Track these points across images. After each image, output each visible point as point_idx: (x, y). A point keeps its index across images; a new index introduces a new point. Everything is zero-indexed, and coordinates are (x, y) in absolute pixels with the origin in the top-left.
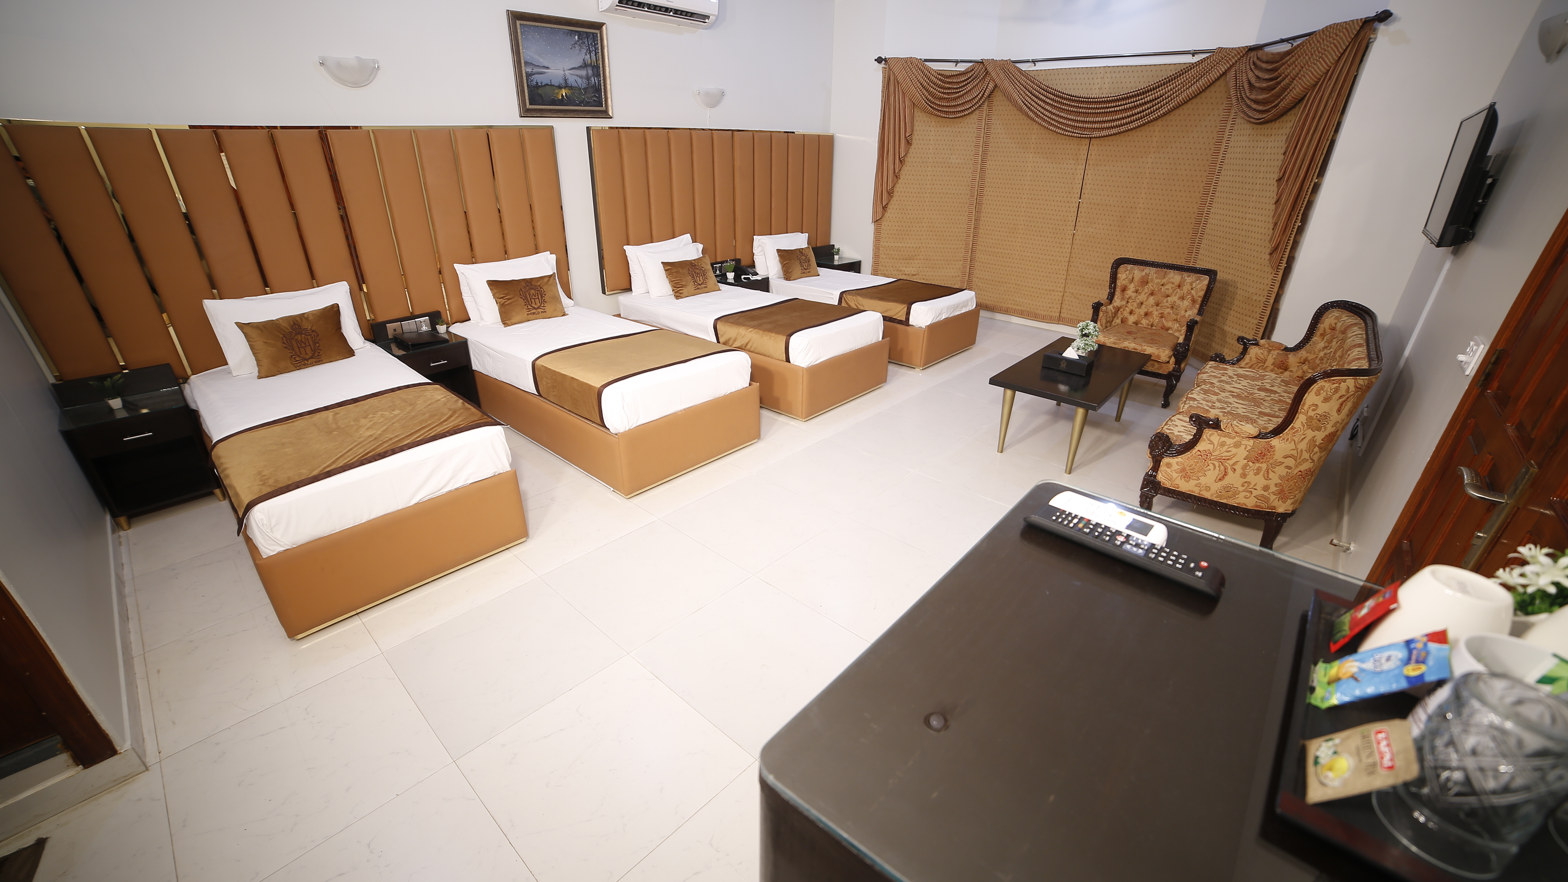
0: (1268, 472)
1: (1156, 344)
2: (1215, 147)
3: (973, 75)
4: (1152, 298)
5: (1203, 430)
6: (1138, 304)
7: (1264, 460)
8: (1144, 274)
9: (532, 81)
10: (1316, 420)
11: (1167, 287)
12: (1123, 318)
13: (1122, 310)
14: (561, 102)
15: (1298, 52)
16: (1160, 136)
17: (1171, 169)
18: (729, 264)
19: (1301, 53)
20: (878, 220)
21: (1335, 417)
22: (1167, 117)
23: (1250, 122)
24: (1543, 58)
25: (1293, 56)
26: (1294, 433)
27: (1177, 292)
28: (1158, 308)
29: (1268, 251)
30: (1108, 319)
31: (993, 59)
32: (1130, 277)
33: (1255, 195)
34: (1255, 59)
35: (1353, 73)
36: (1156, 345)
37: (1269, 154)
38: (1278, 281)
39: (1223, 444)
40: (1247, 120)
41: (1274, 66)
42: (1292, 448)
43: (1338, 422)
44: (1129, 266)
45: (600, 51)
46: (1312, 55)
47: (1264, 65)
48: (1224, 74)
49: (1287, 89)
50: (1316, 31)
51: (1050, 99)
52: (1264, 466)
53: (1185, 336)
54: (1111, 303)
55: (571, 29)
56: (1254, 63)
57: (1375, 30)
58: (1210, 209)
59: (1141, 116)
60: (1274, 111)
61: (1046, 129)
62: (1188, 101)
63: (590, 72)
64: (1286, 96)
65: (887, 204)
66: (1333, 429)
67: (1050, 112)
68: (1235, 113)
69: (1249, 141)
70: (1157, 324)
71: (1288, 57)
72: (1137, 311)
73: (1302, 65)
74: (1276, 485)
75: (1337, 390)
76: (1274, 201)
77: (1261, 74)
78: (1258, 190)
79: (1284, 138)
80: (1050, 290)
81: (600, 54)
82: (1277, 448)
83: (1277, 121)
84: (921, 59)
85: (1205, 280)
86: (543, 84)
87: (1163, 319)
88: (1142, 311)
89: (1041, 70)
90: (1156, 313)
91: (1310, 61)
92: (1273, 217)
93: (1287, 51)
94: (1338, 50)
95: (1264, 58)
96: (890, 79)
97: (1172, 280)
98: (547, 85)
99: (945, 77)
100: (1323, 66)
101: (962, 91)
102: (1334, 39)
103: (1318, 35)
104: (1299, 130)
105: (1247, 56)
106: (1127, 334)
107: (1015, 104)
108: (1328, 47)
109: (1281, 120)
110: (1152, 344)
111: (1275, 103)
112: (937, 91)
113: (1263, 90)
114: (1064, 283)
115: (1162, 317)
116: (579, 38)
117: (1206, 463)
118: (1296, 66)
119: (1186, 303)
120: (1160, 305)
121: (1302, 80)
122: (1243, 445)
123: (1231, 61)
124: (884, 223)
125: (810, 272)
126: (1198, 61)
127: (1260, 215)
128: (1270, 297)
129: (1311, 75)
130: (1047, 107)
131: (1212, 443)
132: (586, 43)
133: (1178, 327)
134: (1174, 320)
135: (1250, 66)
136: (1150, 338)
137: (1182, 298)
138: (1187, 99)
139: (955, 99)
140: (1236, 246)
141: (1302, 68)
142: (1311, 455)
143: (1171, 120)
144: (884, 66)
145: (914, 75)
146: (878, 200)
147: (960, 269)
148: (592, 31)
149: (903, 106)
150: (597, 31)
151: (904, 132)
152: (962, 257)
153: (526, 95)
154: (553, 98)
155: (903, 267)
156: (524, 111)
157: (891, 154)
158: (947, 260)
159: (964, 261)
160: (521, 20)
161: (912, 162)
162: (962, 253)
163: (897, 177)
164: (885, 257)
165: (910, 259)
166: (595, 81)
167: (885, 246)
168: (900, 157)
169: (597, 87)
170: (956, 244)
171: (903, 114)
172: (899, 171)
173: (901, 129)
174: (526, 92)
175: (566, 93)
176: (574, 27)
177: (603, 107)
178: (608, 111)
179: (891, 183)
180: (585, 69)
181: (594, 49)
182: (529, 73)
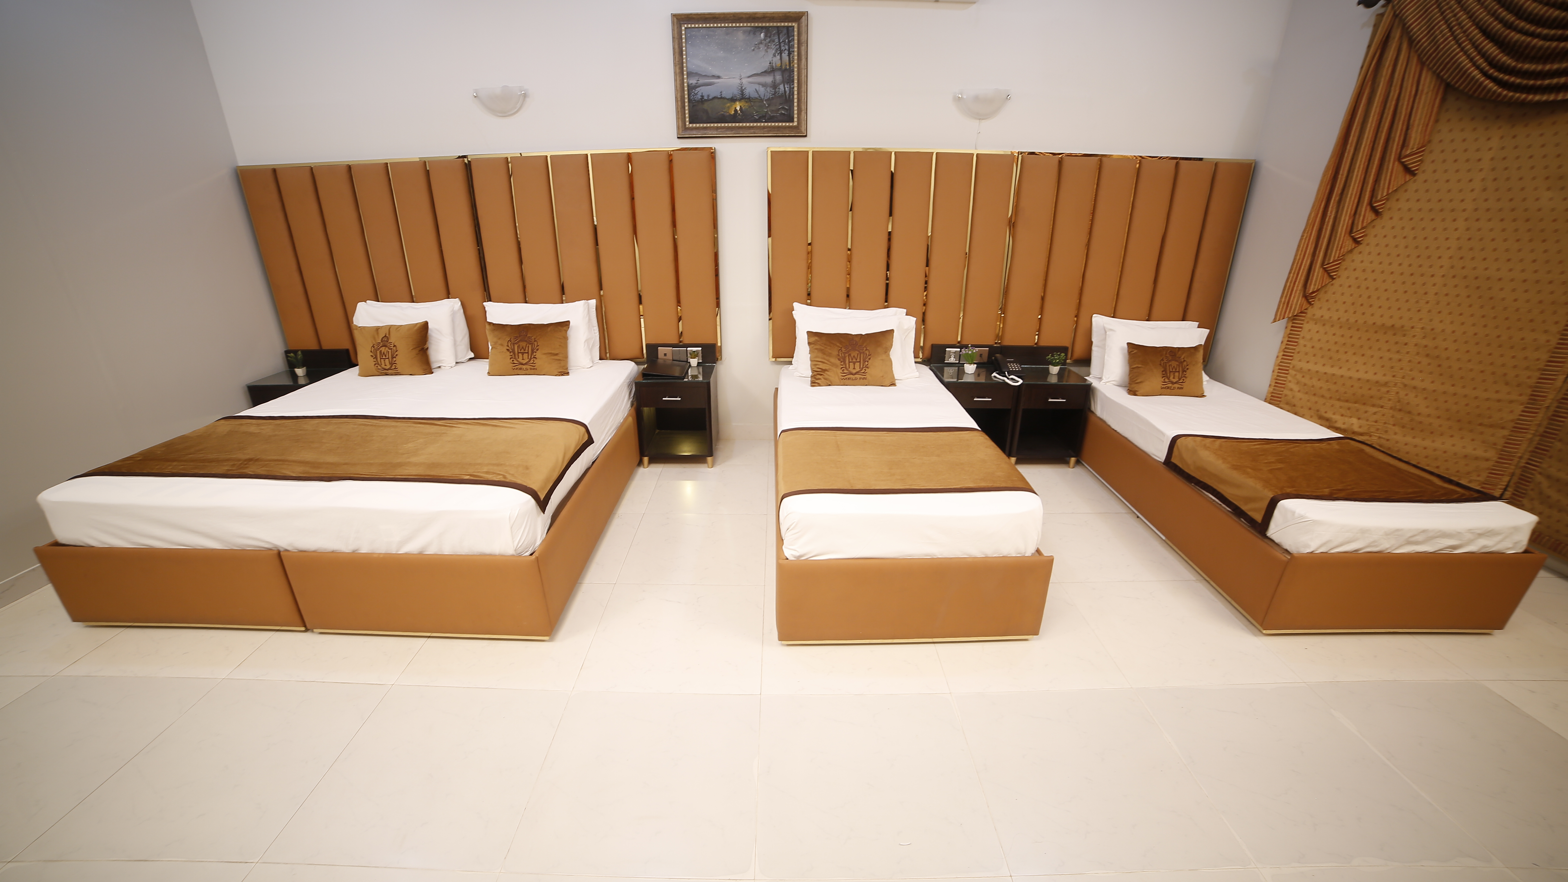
9: (696, 94)
14: (733, 118)
18: (975, 351)
20: (1295, 319)
45: (796, 50)
55: (756, 26)
63: (779, 77)
65: (1318, 291)
81: (796, 53)
86: (710, 98)
98: (715, 98)
116: (766, 36)
124: (1309, 329)
132: (777, 40)
144: (1382, 11)
145: (1468, 13)
146: (1297, 283)
147: (1495, 444)
148: (786, 24)
149: (1411, 91)
150: (794, 24)
151: (1400, 147)
152: (1512, 421)
153: (687, 112)
154: (723, 114)
155: (1334, 414)
156: (682, 132)
157: (1352, 194)
158: (1459, 421)
159: (1512, 431)
160: (690, 23)
161: (1409, 210)
162: (1512, 412)
163: (1356, 242)
164: (1296, 388)
165: (1356, 403)
166: (785, 88)
167: (1301, 369)
168: (1374, 200)
169: (787, 97)
170: (1497, 392)
171: (1407, 109)
172: (1363, 228)
173: (1391, 143)
174: (687, 108)
175: (740, 106)
176: (760, 22)
177: (795, 124)
178: (801, 127)
179: (1336, 253)
180: (772, 74)
181: (787, 47)
182: (693, 85)
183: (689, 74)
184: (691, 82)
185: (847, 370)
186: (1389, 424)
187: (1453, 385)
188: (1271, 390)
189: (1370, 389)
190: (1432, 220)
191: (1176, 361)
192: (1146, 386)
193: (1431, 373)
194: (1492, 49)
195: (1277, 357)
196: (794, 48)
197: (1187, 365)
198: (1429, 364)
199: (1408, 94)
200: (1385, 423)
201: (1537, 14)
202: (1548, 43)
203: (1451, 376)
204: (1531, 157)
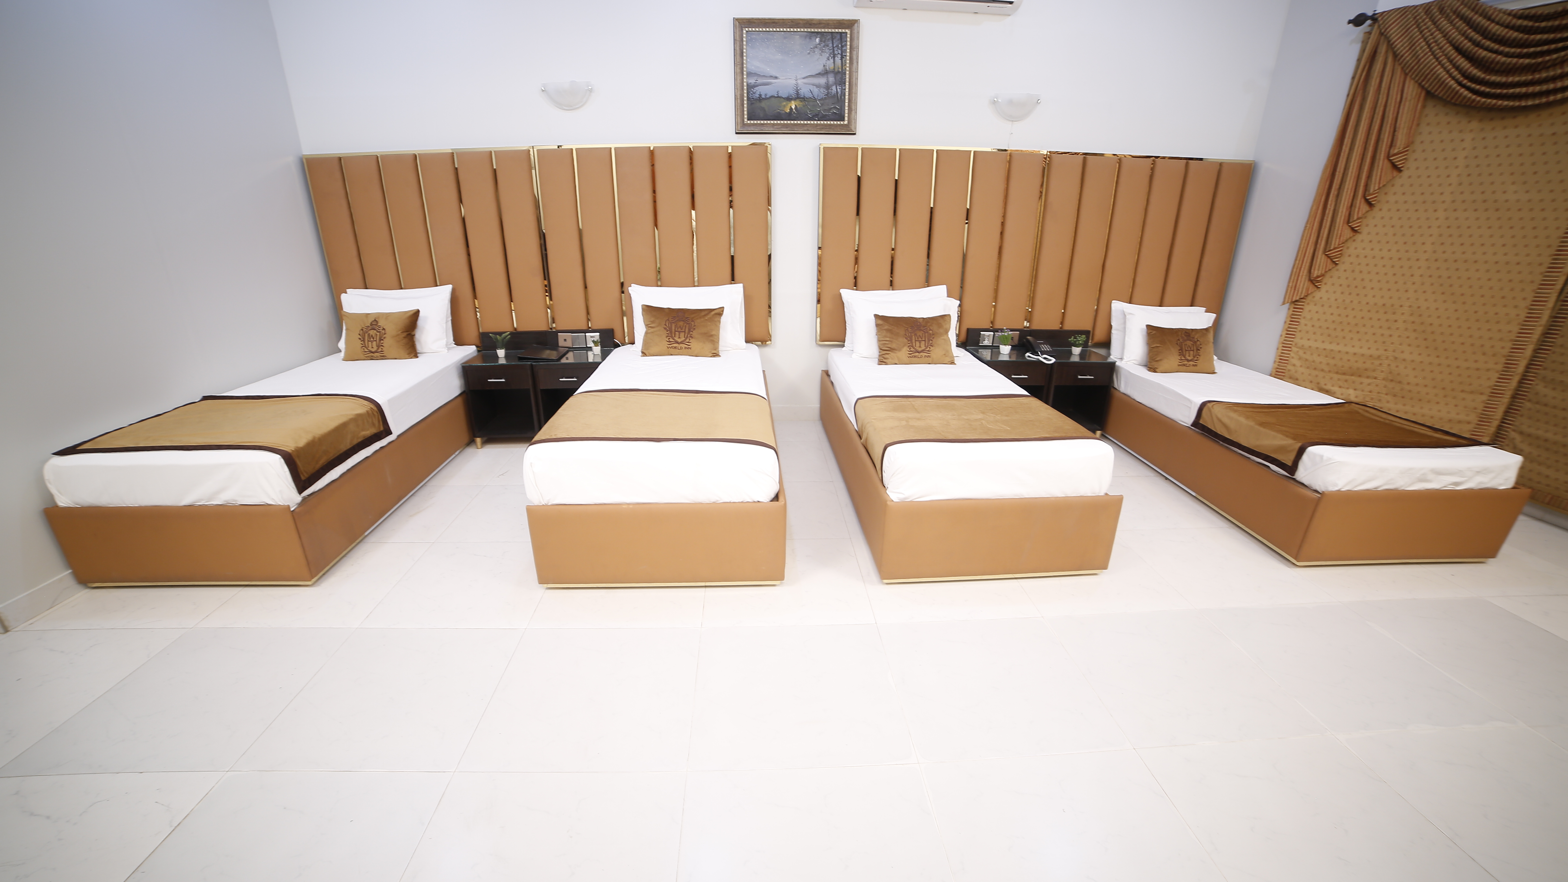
9: (755, 93)
14: (788, 116)
18: (1006, 334)
20: (1296, 301)
45: (848, 55)
55: (812, 31)
63: (831, 79)
65: (1323, 275)
81: (849, 58)
86: (768, 97)
98: (772, 97)
116: (821, 41)
124: (1310, 310)
125: (1196, 365)
132: (831, 45)
144: (1368, 29)
145: (1442, 33)
146: (1302, 269)
147: (1475, 408)
148: (840, 30)
149: (1396, 99)
150: (847, 31)
151: (1388, 146)
152: (1489, 387)
153: (745, 109)
154: (779, 112)
155: (1333, 386)
156: (741, 128)
157: (1348, 189)
158: (1444, 389)
159: (1491, 396)
160: (751, 26)
161: (1396, 202)
162: (1489, 379)
163: (1354, 230)
164: (1298, 363)
165: (1352, 375)
166: (837, 90)
167: (1303, 346)
168: (1367, 193)
169: (839, 97)
170: (1476, 361)
171: (1393, 113)
172: (1358, 218)
173: (1380, 143)
174: (745, 106)
175: (796, 105)
176: (816, 28)
177: (846, 122)
178: (851, 125)
179: (1336, 240)
180: (826, 76)
181: (840, 52)
182: (752, 84)
183: (749, 74)
184: (750, 81)
185: (914, 348)
186: (1382, 393)
187: (1438, 357)
188: (1276, 366)
189: (1364, 363)
190: (1417, 210)
191: (1190, 340)
192: (1165, 364)
193: (1418, 346)
194: (1464, 64)
195: (1281, 336)
196: (846, 53)
197: (1201, 345)
198: (1416, 338)
199: (1393, 101)
200: (1379, 393)
201: (1499, 35)
202: (1510, 59)
203: (1436, 349)
204: (1498, 156)
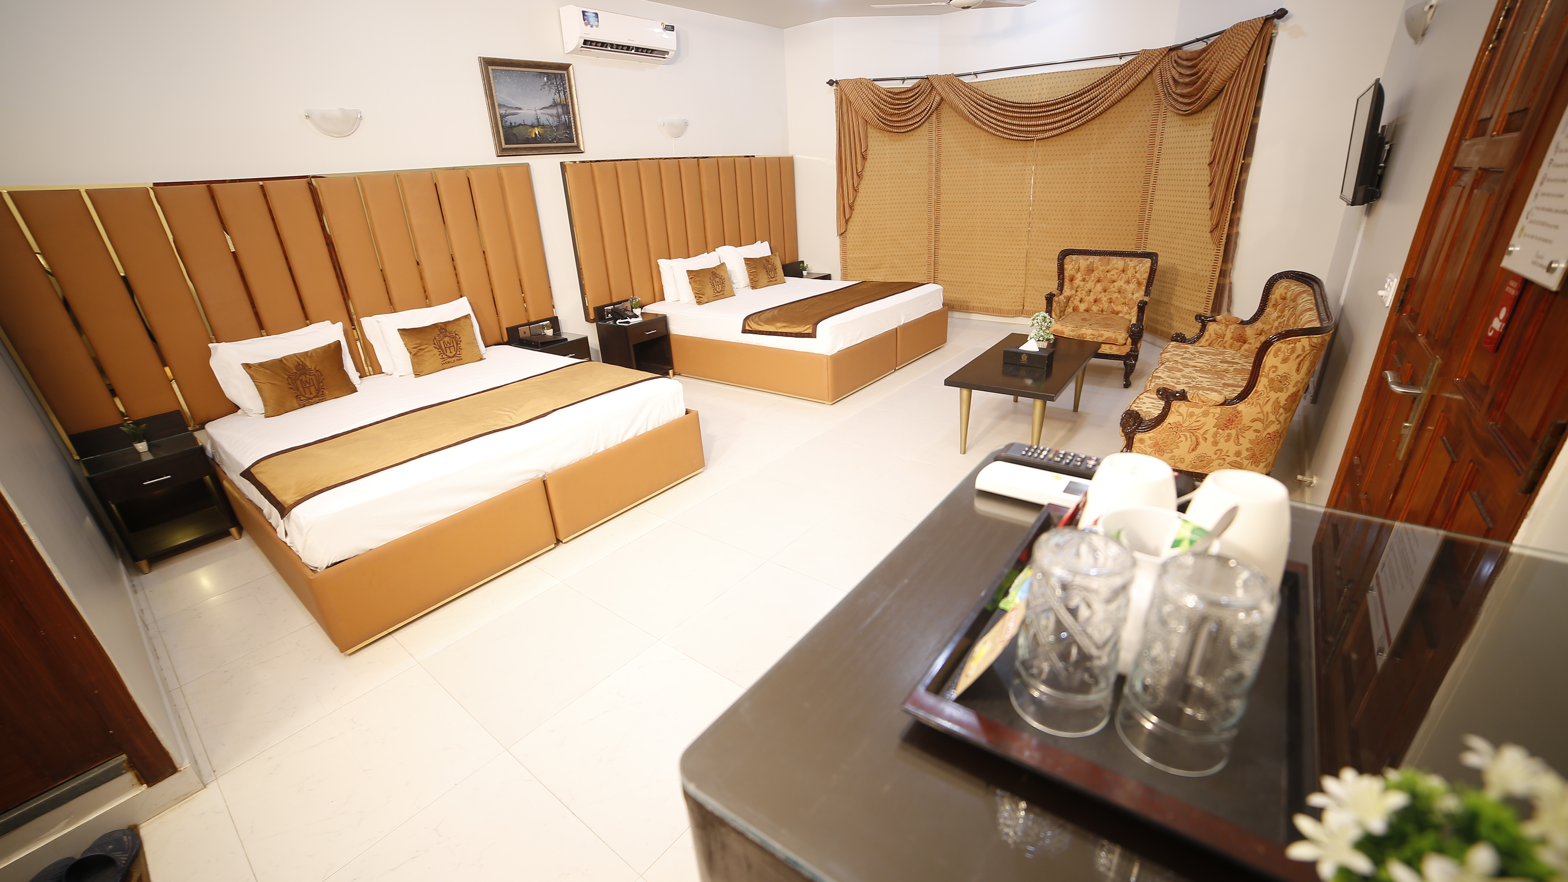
0: (1238, 438)
1: (1111, 327)
2: (1150, 140)
3: (920, 90)
4: (1099, 285)
5: (1171, 403)
6: (1087, 292)
7: (1233, 426)
8: (1088, 262)
9: (506, 122)
10: (1277, 382)
11: (1112, 273)
12: (1074, 307)
13: (1072, 299)
14: (535, 140)
15: (1212, 49)
16: (1099, 134)
17: (1113, 163)
19: (1216, 49)
20: (843, 233)
21: (1295, 377)
22: (1104, 116)
23: (1179, 114)
24: (1411, 41)
25: (1209, 53)
26: (1258, 396)
27: (1122, 277)
28: (1106, 294)
29: (1209, 230)
30: (1061, 309)
31: (937, 75)
32: (1077, 267)
33: (1191, 180)
34: (1176, 58)
35: (1262, 64)
36: (1112, 329)
37: (1199, 141)
38: (1221, 256)
39: (1191, 415)
40: (1176, 113)
41: (1194, 62)
42: (1258, 412)
43: (1298, 381)
44: (1074, 257)
45: (568, 90)
46: (1225, 50)
47: (1185, 63)
48: (1150, 72)
49: (1207, 82)
50: (1225, 30)
51: (994, 107)
52: (1234, 432)
53: (1137, 317)
54: (1061, 293)
55: (540, 71)
56: (1176, 62)
57: (1275, 26)
58: (1153, 196)
59: (1080, 117)
60: (1198, 102)
61: (993, 136)
62: (1121, 99)
63: (560, 110)
64: (1207, 88)
65: (849, 217)
66: (1295, 389)
67: (995, 119)
68: (1165, 107)
69: (1181, 131)
70: (1107, 309)
71: (1205, 54)
72: (1087, 298)
73: (1218, 60)
74: (1247, 449)
75: (1293, 350)
76: (1208, 183)
77: (1183, 71)
78: (1193, 175)
79: (1211, 126)
80: (1012, 286)
81: (568, 93)
82: (1243, 413)
83: (1203, 112)
84: (870, 79)
85: (1148, 262)
86: (517, 125)
87: (1112, 304)
88: (1091, 298)
89: (983, 81)
90: (1104, 299)
91: (1224, 56)
92: (1210, 197)
93: (1203, 48)
94: (1247, 45)
95: (1184, 57)
96: (842, 99)
97: (1116, 266)
98: (520, 125)
99: (894, 94)
100: (1236, 60)
101: (911, 106)
102: (1242, 36)
103: (1228, 33)
104: (1223, 118)
105: (1168, 56)
106: (1082, 321)
107: (961, 114)
108: (1238, 43)
109: (1206, 110)
110: (1107, 328)
111: (1198, 96)
112: (887, 107)
113: (1186, 85)
114: (1024, 278)
115: (1111, 302)
116: (548, 79)
117: (1177, 435)
118: (1213, 61)
119: (1133, 286)
120: (1108, 291)
121: (1220, 73)
122: (1211, 413)
123: (1155, 61)
124: (849, 235)
126: (1126, 63)
127: (1198, 197)
128: (1215, 271)
129: (1227, 69)
130: (992, 115)
131: (1181, 415)
132: (555, 83)
133: (1127, 310)
134: (1123, 304)
135: (1172, 64)
136: (1104, 323)
137: (1128, 282)
138: (1119, 98)
139: (905, 114)
140: (1180, 228)
141: (1218, 63)
142: (1277, 416)
143: (1107, 118)
144: (836, 88)
145: (865, 95)
146: (841, 215)
147: (925, 273)
148: (559, 72)
150: (564, 71)
152: (926, 262)
153: (501, 135)
154: (527, 137)
156: (500, 151)
157: (849, 170)
158: (912, 266)
159: (928, 266)
160: (493, 65)
161: (870, 176)
162: (925, 258)
163: (857, 191)
164: (852, 268)
165: (876, 268)
166: (565, 118)
167: (852, 258)
168: (858, 172)
169: (568, 124)
170: (919, 251)
172: (857, 185)
173: (856, 146)
174: (501, 132)
175: (538, 131)
176: (543, 69)
177: (574, 143)
178: (578, 145)
179: (851, 198)
180: (556, 108)
181: (562, 89)
182: (503, 114)
183: (500, 105)
184: (501, 112)
187: (906, 251)
189: (880, 261)
193: (898, 247)
194: (877, 110)
198: (896, 244)
200: (890, 275)
203: (904, 247)
